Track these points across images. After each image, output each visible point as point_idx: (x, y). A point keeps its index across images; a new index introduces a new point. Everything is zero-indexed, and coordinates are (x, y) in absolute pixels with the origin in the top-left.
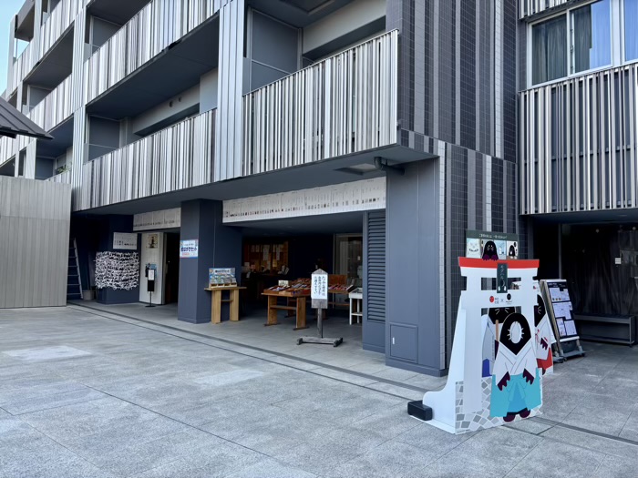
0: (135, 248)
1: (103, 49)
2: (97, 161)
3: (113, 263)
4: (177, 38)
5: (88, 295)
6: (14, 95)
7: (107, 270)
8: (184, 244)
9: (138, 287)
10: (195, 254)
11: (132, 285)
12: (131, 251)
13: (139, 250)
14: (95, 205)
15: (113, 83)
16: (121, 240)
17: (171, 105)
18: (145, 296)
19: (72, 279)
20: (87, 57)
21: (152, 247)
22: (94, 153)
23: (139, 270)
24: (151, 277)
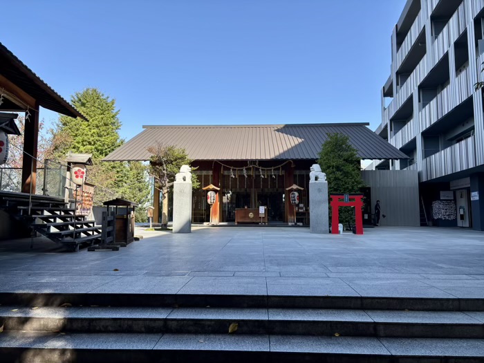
0: (452, 198)
1: (427, 107)
2: (428, 158)
3: (441, 206)
4: (458, 104)
5: (431, 223)
6: (386, 126)
7: (439, 210)
8: (473, 194)
9: (456, 219)
10: (477, 198)
11: (452, 217)
12: (451, 200)
13: (455, 200)
14: (429, 179)
15: (432, 123)
16: (444, 195)
17: (463, 125)
18: (460, 223)
19: (422, 215)
20: (420, 110)
21: (461, 197)
22: (427, 154)
23: (456, 210)
24: (462, 213)
